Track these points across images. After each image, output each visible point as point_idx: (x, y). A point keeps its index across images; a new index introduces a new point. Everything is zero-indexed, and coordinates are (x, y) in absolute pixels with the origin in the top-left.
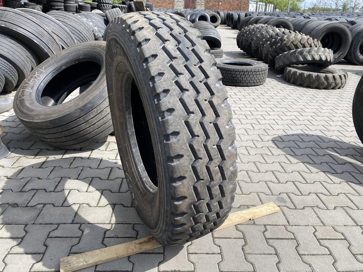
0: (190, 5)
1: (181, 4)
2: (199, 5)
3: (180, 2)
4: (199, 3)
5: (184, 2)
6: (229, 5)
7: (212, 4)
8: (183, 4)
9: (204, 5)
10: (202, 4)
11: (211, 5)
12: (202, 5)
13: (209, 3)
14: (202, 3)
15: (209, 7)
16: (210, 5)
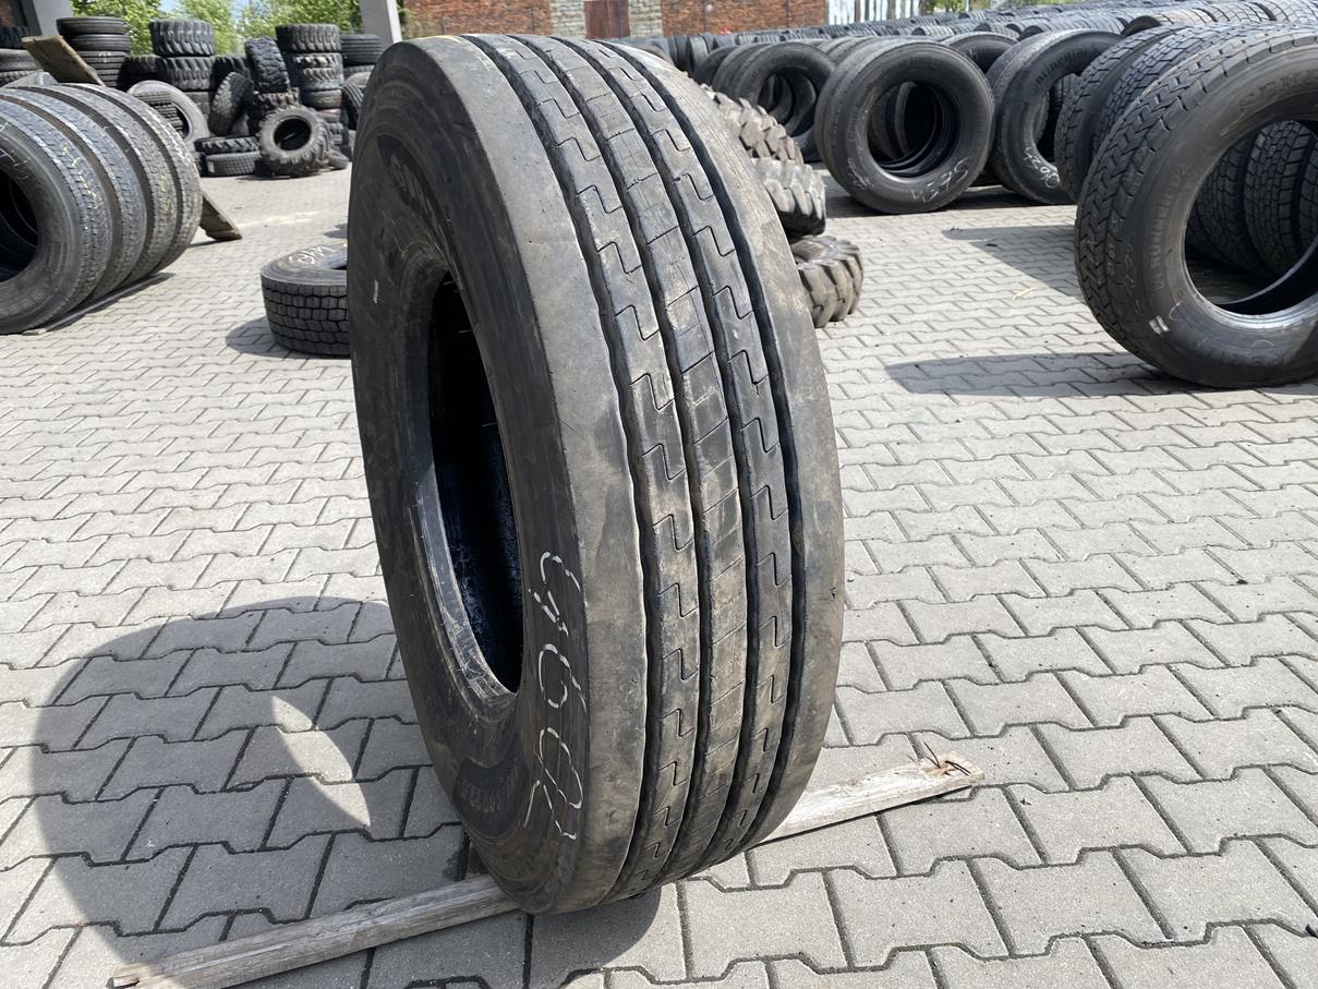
0: (610, 22)
1: (574, 24)
2: (642, 19)
3: (572, 17)
4: (640, 13)
5: (584, 18)
6: (752, 8)
7: (688, 12)
8: (584, 24)
9: (659, 18)
10: (652, 15)
11: (685, 16)
12: (651, 19)
13: (678, 11)
14: (651, 11)
15: (679, 26)
16: (681, 17)
